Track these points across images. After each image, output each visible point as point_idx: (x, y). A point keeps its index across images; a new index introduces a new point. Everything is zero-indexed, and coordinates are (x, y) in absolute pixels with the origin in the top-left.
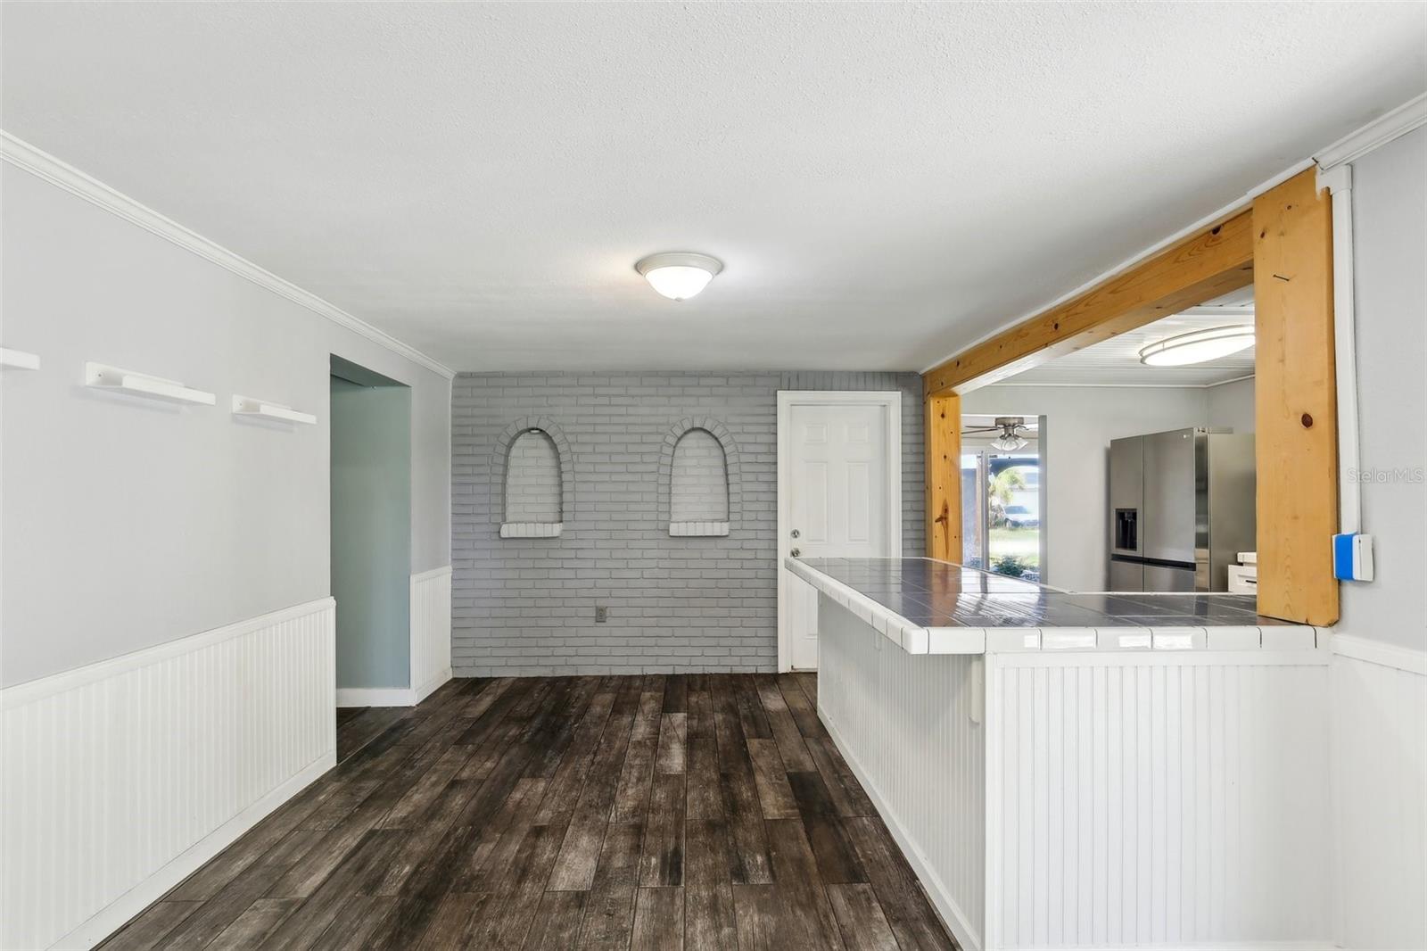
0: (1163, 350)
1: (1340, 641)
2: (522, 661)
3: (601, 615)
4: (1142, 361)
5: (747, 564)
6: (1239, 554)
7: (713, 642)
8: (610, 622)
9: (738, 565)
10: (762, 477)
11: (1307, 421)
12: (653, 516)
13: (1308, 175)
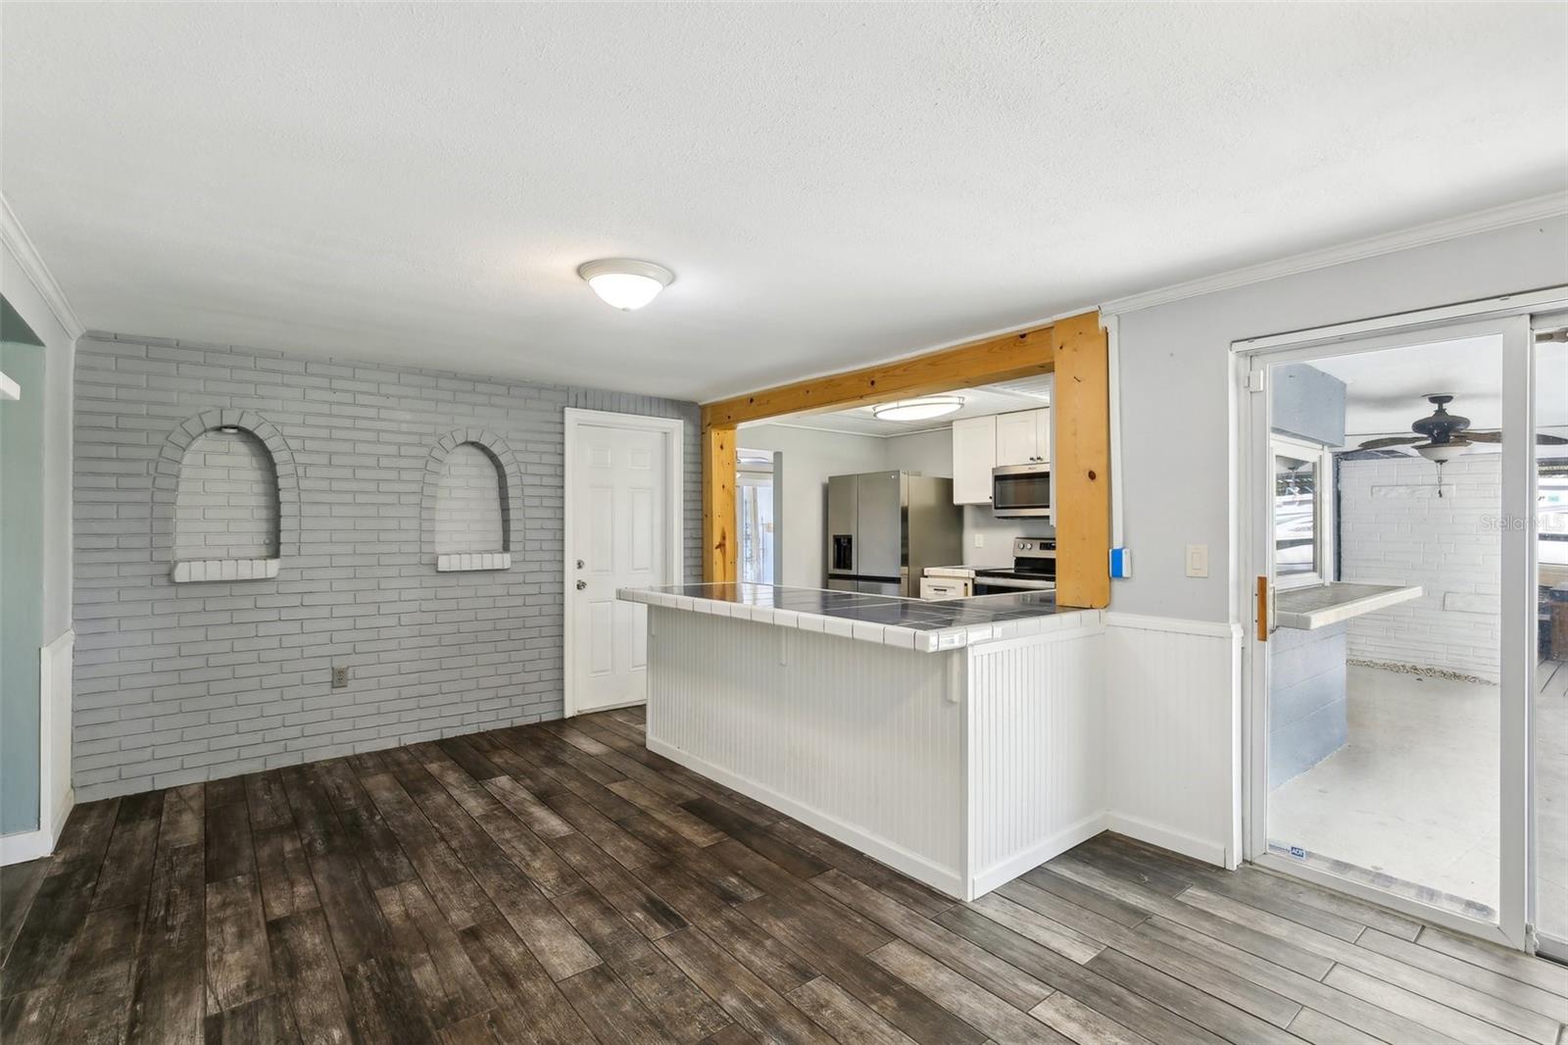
0: (898, 408)
1: (1112, 617)
2: (210, 758)
3: (339, 678)
4: (875, 415)
5: (530, 600)
6: (926, 569)
7: (490, 693)
8: (352, 685)
9: (519, 601)
10: (546, 503)
11: (1092, 475)
12: (414, 548)
13: (1093, 316)
